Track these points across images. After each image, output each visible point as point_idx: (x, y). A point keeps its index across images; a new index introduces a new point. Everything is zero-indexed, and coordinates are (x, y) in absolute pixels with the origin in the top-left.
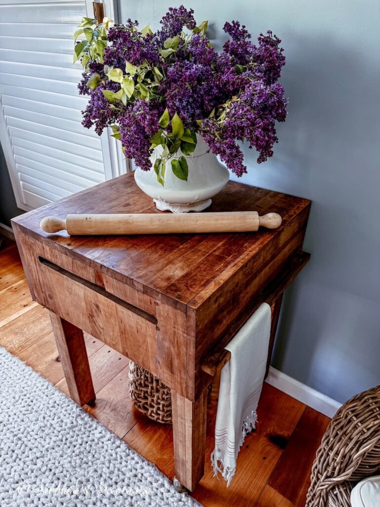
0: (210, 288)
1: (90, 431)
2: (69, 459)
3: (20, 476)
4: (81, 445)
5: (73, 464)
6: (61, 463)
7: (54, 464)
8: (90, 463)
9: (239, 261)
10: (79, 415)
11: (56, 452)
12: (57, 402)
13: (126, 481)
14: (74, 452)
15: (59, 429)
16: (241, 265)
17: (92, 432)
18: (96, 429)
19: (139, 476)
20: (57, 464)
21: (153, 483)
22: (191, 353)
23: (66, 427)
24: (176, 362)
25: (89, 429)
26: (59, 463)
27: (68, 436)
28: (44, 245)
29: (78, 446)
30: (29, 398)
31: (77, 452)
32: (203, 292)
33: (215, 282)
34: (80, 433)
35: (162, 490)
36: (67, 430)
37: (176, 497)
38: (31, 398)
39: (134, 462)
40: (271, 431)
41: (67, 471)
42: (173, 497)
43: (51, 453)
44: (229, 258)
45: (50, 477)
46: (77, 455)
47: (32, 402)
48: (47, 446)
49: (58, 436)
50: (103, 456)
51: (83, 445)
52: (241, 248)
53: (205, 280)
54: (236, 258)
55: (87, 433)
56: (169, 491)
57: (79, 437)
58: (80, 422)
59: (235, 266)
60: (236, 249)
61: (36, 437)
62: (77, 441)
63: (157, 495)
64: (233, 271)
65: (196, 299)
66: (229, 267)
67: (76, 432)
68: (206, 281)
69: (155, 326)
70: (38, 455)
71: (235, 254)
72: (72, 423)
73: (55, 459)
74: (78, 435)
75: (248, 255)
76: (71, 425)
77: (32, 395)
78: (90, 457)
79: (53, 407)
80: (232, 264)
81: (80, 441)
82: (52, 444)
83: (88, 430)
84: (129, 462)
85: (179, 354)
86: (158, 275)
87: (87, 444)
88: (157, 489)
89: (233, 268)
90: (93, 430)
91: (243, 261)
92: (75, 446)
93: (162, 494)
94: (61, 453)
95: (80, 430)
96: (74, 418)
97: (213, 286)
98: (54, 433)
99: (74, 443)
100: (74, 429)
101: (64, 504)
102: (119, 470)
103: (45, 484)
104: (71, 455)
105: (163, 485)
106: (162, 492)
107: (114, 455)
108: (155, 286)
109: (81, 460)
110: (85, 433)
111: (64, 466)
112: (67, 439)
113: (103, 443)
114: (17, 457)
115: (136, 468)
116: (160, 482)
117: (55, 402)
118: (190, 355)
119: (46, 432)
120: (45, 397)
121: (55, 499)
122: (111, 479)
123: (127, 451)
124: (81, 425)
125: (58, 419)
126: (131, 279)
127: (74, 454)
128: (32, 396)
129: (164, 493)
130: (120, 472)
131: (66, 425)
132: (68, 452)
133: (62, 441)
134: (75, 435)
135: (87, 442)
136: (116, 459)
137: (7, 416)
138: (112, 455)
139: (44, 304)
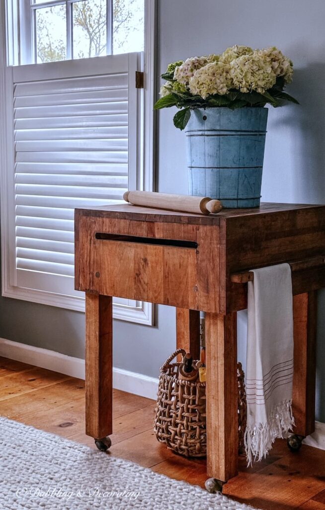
22: (223, 261)
24: (211, 279)
29: (97, 469)
31: (97, 472)
36: (83, 461)
37: (209, 496)
39: (160, 479)
45: (71, 483)
51: (103, 469)
55: (105, 463)
56: (200, 493)
69: (196, 250)
85: (213, 268)
102: (145, 482)
104: (91, 473)
105: (194, 490)
106: (193, 493)
113: (124, 468)
114: (34, 472)
115: (163, 481)
116: (190, 489)
117: (66, 446)
118: (222, 264)
120: (54, 443)
123: (152, 473)
126: (178, 216)
139: (88, 289)
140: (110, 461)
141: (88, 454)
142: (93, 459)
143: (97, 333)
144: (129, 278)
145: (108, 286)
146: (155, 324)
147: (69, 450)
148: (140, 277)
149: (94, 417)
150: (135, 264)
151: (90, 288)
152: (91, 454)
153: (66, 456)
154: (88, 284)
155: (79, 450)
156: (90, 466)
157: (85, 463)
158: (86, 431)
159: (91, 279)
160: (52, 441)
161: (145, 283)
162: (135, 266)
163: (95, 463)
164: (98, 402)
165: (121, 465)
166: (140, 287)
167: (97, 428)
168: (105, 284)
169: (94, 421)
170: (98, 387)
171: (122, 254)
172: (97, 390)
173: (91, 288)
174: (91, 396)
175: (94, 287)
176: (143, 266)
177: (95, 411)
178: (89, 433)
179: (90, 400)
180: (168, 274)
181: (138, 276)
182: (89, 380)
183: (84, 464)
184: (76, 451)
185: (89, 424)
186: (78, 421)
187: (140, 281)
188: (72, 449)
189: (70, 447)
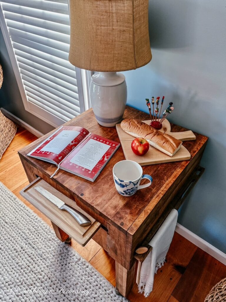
0: (142, 217)
2: (60, 273)
3: (33, 281)
4: (66, 265)
5: (62, 276)
6: (55, 275)
7: (51, 275)
8: (71, 276)
9: (160, 193)
10: (65, 247)
11: (52, 268)
12: (52, 237)
13: (92, 288)
14: (62, 269)
15: (54, 254)
16: (161, 196)
17: (72, 257)
18: (74, 255)
19: (99, 285)
20: (53, 275)
21: (107, 291)
22: (128, 252)
23: (57, 253)
24: (119, 252)
26: (54, 275)
27: (59, 259)
28: (39, 171)
29: (64, 265)
30: (36, 234)
31: (64, 269)
32: (137, 220)
33: (145, 211)
34: (65, 258)
35: (112, 295)
36: (58, 255)
37: (120, 300)
38: (38, 234)
39: (96, 277)
40: (176, 262)
41: (59, 280)
42: (118, 299)
43: (49, 269)
44: (154, 190)
45: (49, 283)
46: (64, 271)
47: (38, 236)
48: (47, 264)
49: (53, 259)
50: (79, 272)
52: (162, 181)
53: (139, 209)
54: (158, 189)
56: (115, 296)
57: (64, 260)
58: (65, 251)
59: (158, 197)
60: (158, 181)
61: (41, 258)
62: (64, 262)
63: (109, 297)
64: (156, 201)
65: (133, 226)
66: (154, 198)
67: (63, 257)
68: (139, 211)
69: (107, 232)
70: (43, 269)
71: (158, 186)
72: (61, 251)
73: (52, 272)
74: (64, 259)
75: (165, 187)
76: (60, 252)
77: (38, 231)
78: (71, 272)
79: (50, 240)
80: (156, 196)
82: (50, 263)
83: (69, 256)
84: (93, 277)
85: (121, 250)
86: (109, 203)
87: (70, 264)
88: (109, 294)
89: (157, 199)
90: (72, 256)
91: (162, 193)
92: (62, 265)
93: (112, 297)
94: (55, 269)
95: (65, 256)
96: (62, 248)
97: (143, 215)
98: (51, 256)
99: (62, 263)
100: (62, 255)
101: (58, 299)
102: (88, 280)
103: (47, 287)
104: (61, 271)
105: (112, 292)
106: (112, 296)
107: (85, 272)
108: (107, 213)
109: (66, 274)
110: (68, 258)
111: (57, 277)
112: (58, 261)
113: (78, 264)
114: (31, 270)
116: (110, 291)
117: (51, 237)
118: (127, 252)
119: (46, 256)
120: (46, 234)
121: (52, 296)
122: (83, 286)
123: (92, 270)
124: (66, 253)
125: (53, 248)
126: (92, 206)
127: (62, 270)
128: (38, 233)
129: (113, 297)
130: (88, 283)
131: (57, 252)
132: (59, 269)
133: (55, 262)
134: (63, 259)
135: (69, 263)
136: (86, 275)
137: (25, 244)
138: (83, 272)
142: (63, 253)
153: (50, 249)
156: (61, 261)
189: (53, 239)
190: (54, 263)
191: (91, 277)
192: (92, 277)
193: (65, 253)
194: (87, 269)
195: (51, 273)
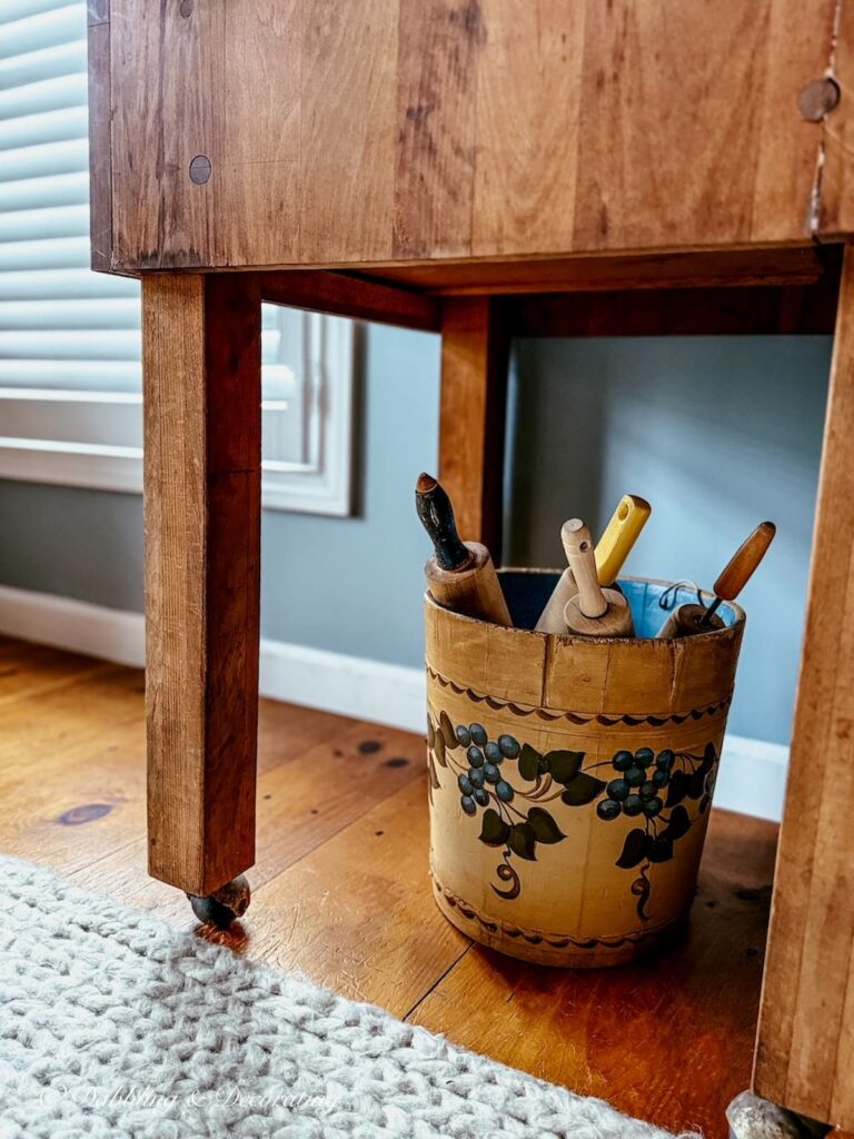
1: (248, 1004)
4: (216, 1049)
8: (280, 1114)
14: (184, 1076)
15: (100, 1000)
17: (261, 1004)
18: (275, 991)
23: (132, 994)
25: (243, 995)
27: (144, 1024)
29: (199, 1055)
31: (203, 1074)
34: (201, 1011)
39: (498, 1093)
46: (204, 1088)
49: (91, 1027)
50: (339, 1080)
51: (227, 1051)
55: (236, 1011)
67: (182, 1008)
72: (159, 979)
74: (194, 1020)
76: (153, 985)
81: (205, 1038)
82: (66, 1053)
83: (236, 1001)
87: (247, 1045)
90: (261, 997)
92: (185, 1057)
95: (199, 1001)
96: (166, 965)
100: (170, 1000)
107: (393, 1075)
110: (224, 1011)
113: (322, 1037)
115: (520, 1113)
123: (452, 1055)
124: (203, 983)
131: (130, 987)
133: (116, 1040)
134: (181, 1019)
135: (243, 1040)
136: (406, 1089)
138: (381, 1078)
139: (150, 252)
140: (254, 993)
141: (160, 962)
142: (182, 988)
143: (199, 463)
144: (368, 143)
145: (249, 215)
146: (356, 508)
147: (82, 941)
148: (433, 123)
149: (183, 813)
150: (403, 55)
151: (160, 242)
152: (175, 961)
153: (64, 980)
154: (153, 229)
155: (122, 943)
156: (170, 1033)
157: (147, 1015)
158: (151, 861)
159: (169, 200)
160: (16, 897)
161: (458, 151)
162: (402, 72)
163: (191, 1011)
164: (199, 752)
165: (303, 1020)
166: (432, 179)
167: (194, 853)
168: (238, 206)
169: (182, 827)
170: (198, 690)
171: (334, 20)
172: (198, 704)
173: (167, 246)
174: (170, 729)
175: (181, 235)
176: (455, 55)
177: (187, 790)
178: (161, 869)
179: (167, 743)
180: (619, 57)
181: (418, 124)
182: (162, 664)
183: (142, 1023)
184: (110, 943)
185: (160, 837)
186: (127, 796)
187: (431, 150)
188: (92, 935)
189: (86, 929)
190: (106, 1047)
191: (461, 1101)
192: (465, 1096)
193: (198, 989)
194: (404, 1053)
195: (81, 1118)
